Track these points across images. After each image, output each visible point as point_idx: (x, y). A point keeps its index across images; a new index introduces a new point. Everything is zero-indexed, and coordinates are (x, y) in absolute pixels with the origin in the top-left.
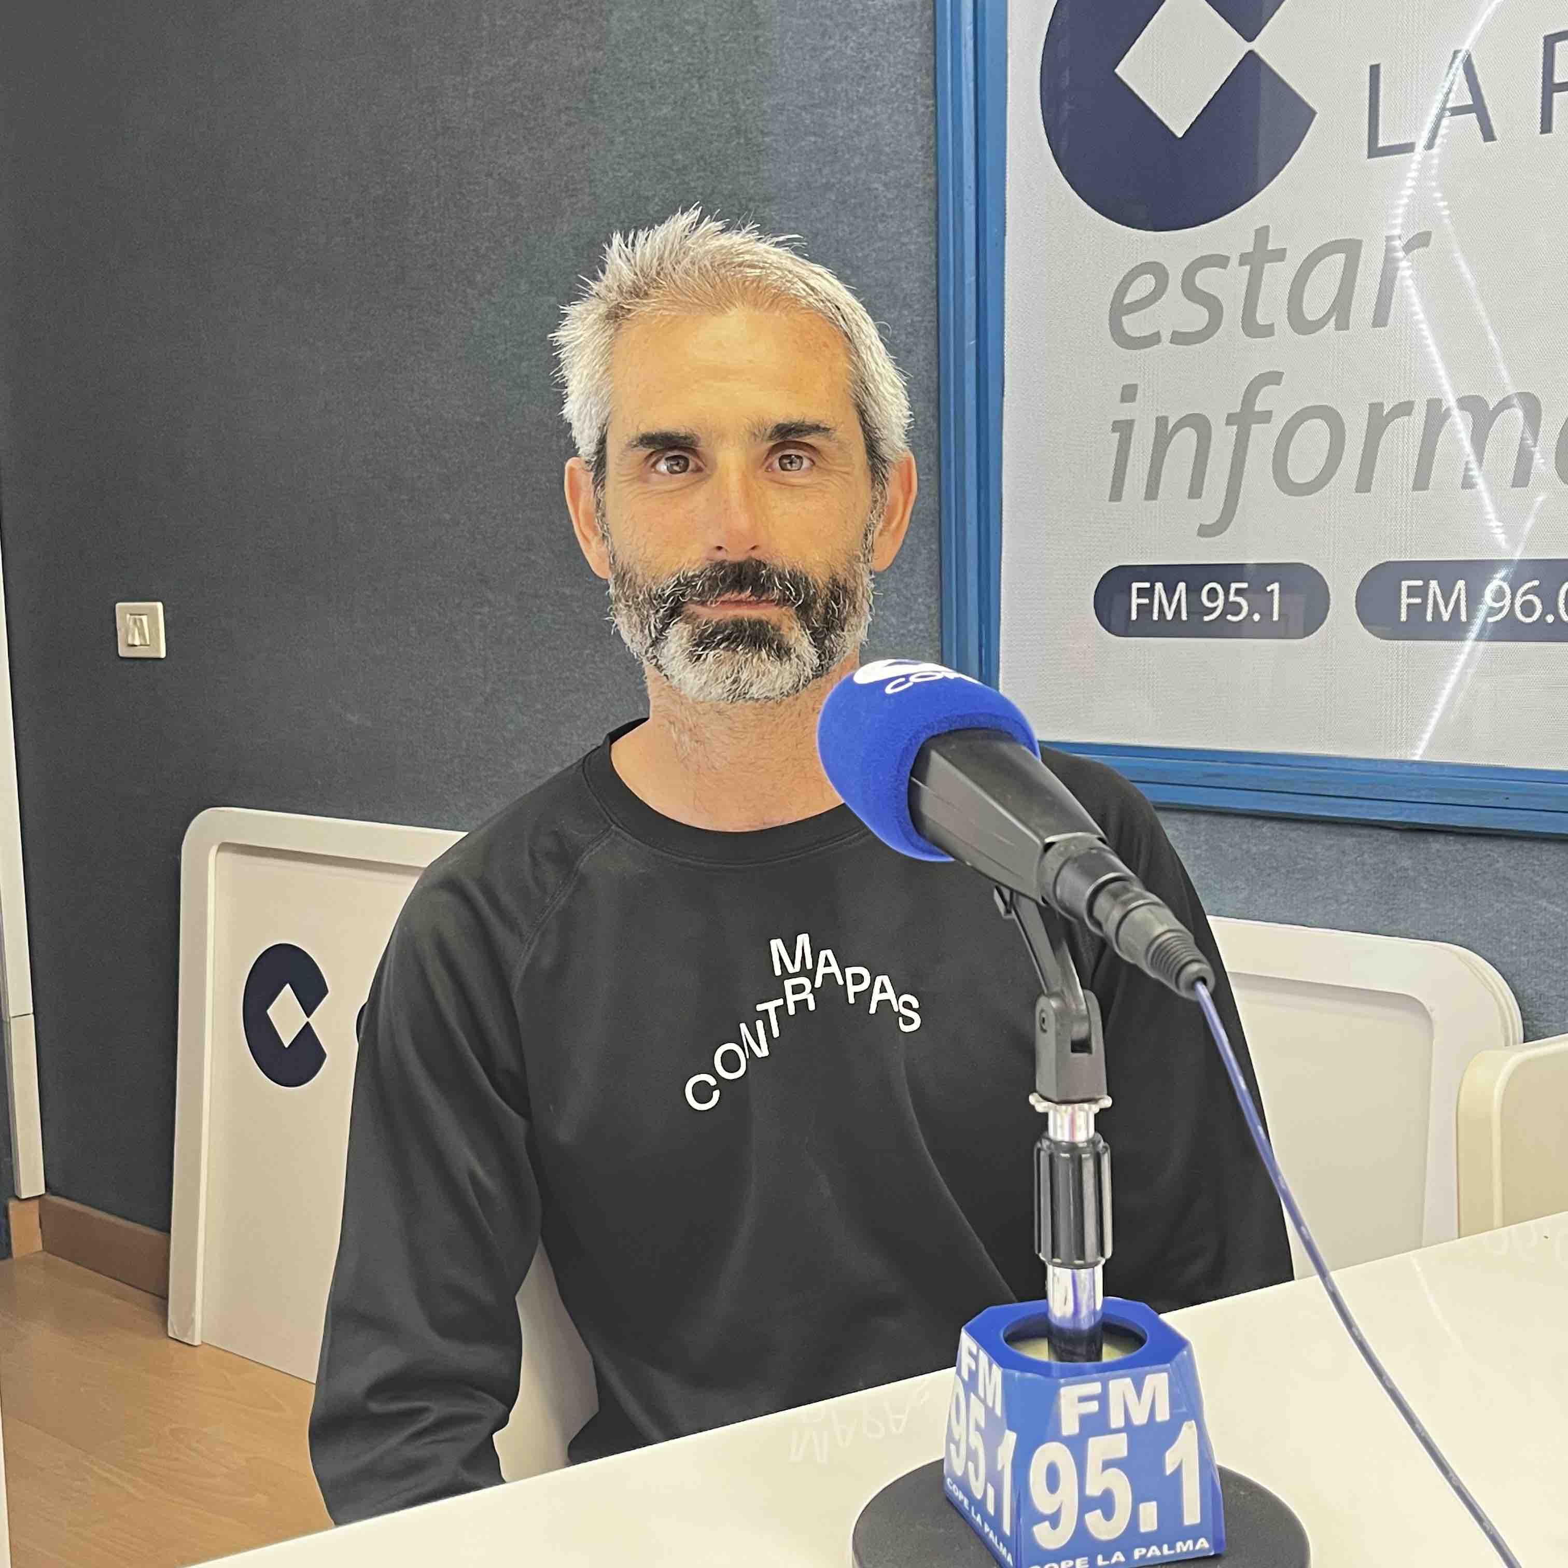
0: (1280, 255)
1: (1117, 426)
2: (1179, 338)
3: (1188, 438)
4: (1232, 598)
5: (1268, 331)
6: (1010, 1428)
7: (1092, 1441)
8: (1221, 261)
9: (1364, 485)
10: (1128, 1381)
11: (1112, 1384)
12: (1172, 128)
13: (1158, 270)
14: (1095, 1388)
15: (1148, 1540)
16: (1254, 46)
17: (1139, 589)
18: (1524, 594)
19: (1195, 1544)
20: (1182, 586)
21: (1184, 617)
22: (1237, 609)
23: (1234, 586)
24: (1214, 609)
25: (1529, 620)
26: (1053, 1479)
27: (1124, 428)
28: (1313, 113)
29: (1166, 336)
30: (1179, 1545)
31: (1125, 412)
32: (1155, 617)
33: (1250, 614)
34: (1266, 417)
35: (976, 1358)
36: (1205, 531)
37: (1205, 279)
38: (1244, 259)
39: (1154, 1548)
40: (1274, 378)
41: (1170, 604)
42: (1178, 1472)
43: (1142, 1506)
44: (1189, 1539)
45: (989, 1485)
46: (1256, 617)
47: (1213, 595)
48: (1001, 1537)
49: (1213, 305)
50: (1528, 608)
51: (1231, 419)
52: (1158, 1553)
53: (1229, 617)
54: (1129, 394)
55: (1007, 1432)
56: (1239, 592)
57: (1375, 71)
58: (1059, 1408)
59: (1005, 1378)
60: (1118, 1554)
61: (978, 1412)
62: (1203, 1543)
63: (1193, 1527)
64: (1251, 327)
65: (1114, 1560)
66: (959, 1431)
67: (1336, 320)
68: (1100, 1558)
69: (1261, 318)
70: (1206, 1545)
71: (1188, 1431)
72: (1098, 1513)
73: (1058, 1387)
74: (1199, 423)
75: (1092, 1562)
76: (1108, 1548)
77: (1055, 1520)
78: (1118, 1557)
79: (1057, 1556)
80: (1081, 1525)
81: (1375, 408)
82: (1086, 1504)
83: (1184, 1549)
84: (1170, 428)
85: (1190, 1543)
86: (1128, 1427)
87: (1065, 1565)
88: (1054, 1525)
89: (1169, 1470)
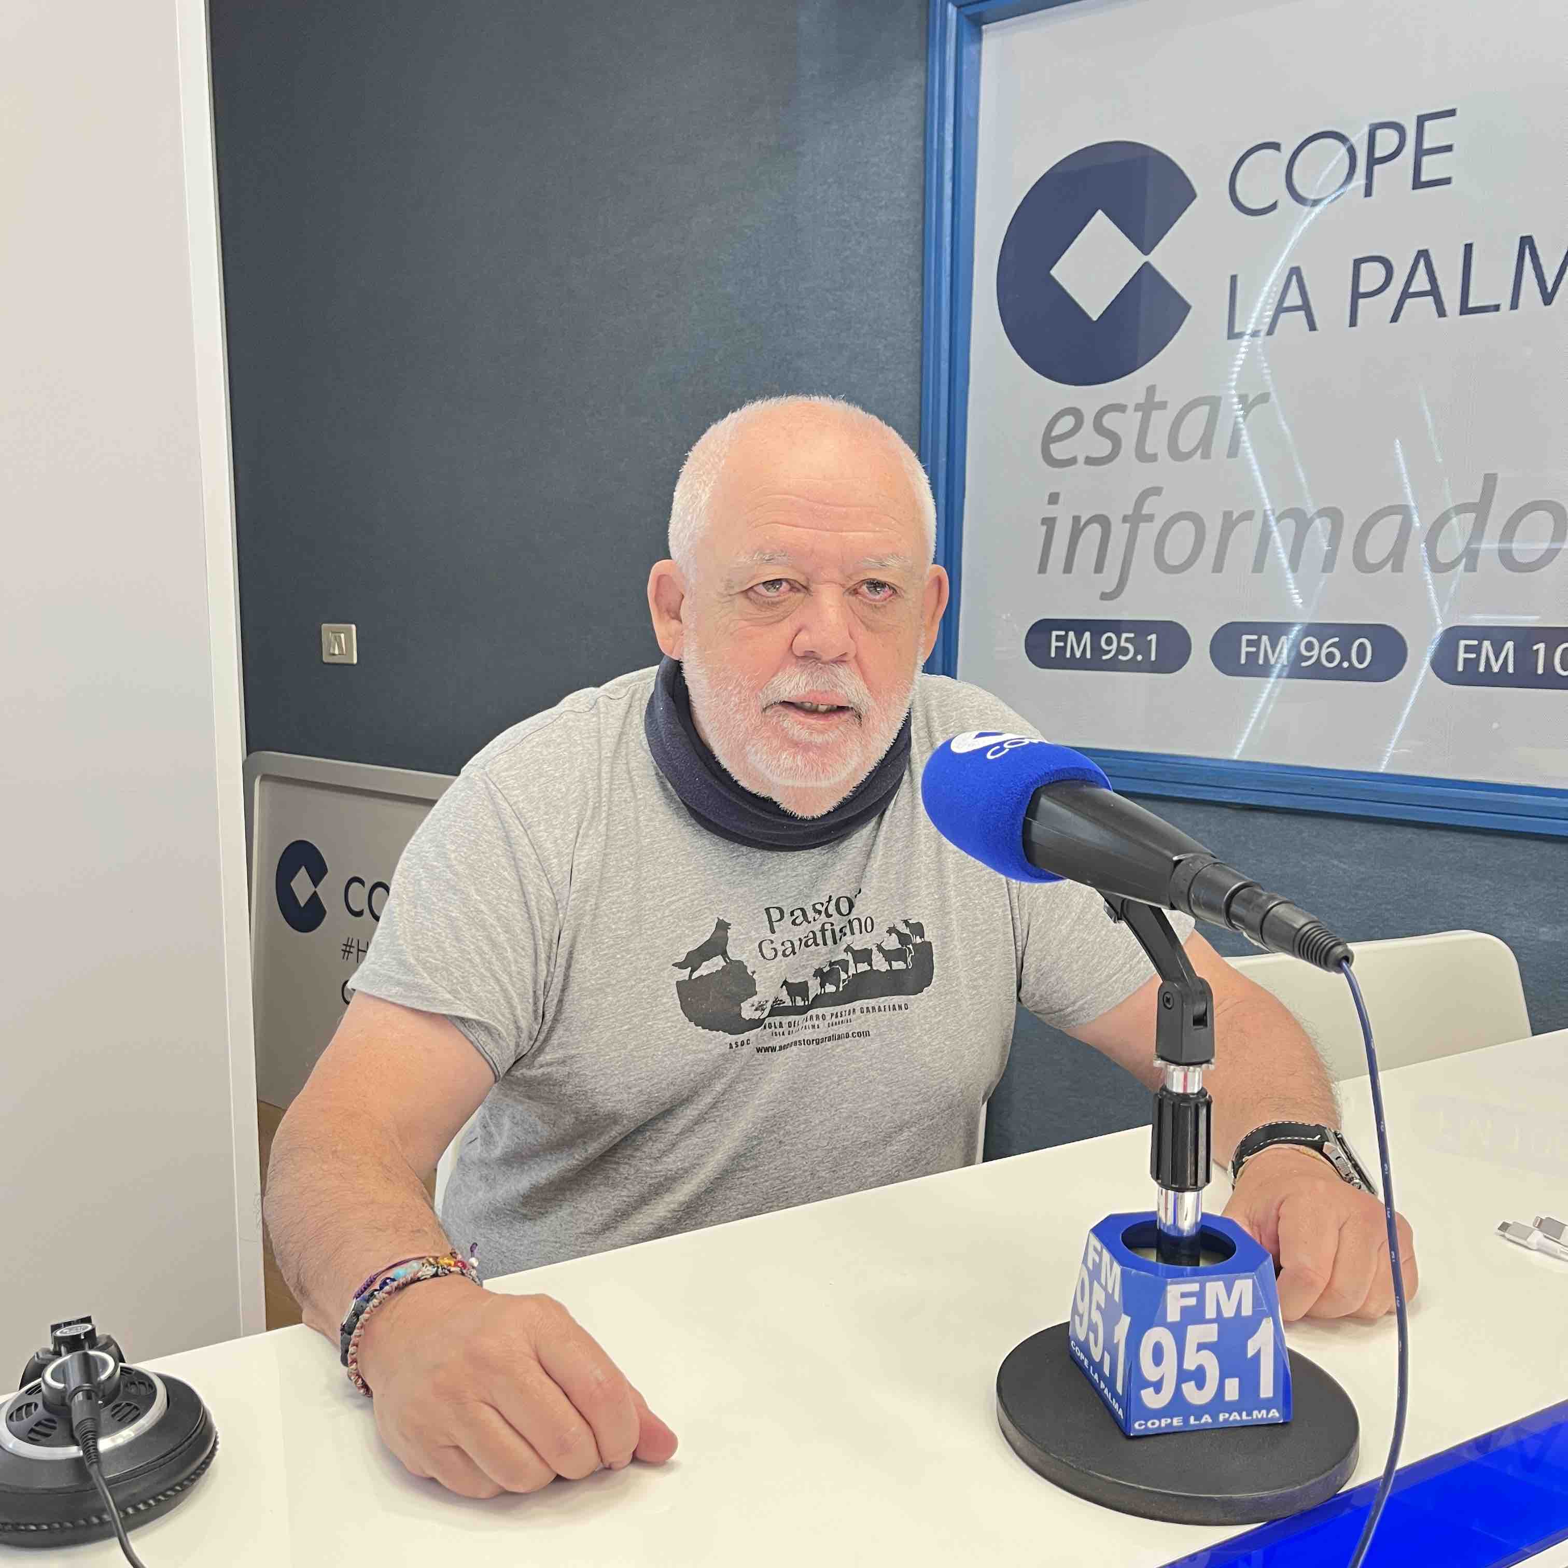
0: (1163, 405)
1: (1045, 521)
2: (1090, 461)
3: (1095, 530)
4: (1123, 644)
5: (1153, 458)
6: (1126, 1313)
7: (1190, 1328)
8: (1121, 408)
9: (1218, 567)
10: (1221, 1283)
11: (1209, 1285)
12: (1090, 315)
13: (1076, 413)
14: (1195, 1287)
15: (1231, 1407)
16: (1150, 258)
17: (1057, 636)
18: (1328, 647)
19: (1268, 1413)
20: (1087, 635)
21: (1088, 656)
22: (1125, 651)
23: (1124, 636)
24: (1110, 651)
25: (1331, 665)
26: (1158, 1355)
27: (1049, 523)
28: (1187, 308)
29: (1081, 459)
30: (1255, 1413)
31: (1052, 511)
32: (1068, 655)
33: (1136, 654)
34: (1150, 518)
35: (1100, 1255)
36: (1105, 596)
37: (1109, 421)
38: (1138, 407)
39: (1235, 1414)
40: (1156, 491)
41: (1079, 646)
42: (1257, 1355)
43: (1227, 1381)
44: (1263, 1408)
45: (1106, 1353)
46: (1139, 658)
47: (1109, 641)
48: (1114, 1394)
49: (1116, 440)
50: (1330, 657)
51: (1125, 519)
52: (1238, 1418)
53: (1120, 657)
54: (1054, 499)
55: (1124, 1316)
56: (1127, 640)
57: (1234, 278)
58: (1165, 1301)
59: (1123, 1273)
60: (1207, 1416)
61: (1099, 1296)
62: (1274, 1413)
63: (1268, 1400)
64: (1143, 456)
65: (1203, 1421)
66: (1083, 1307)
67: (1202, 452)
68: (1192, 1418)
69: (1149, 449)
70: (1277, 1415)
71: (1267, 1326)
72: (1192, 1384)
73: (1166, 1284)
74: (1103, 521)
75: (1186, 1421)
76: (1199, 1411)
77: (1158, 1386)
78: (1207, 1419)
79: (1158, 1414)
80: (1178, 1392)
81: (1227, 515)
82: (1183, 1376)
83: (1260, 1416)
84: (1082, 523)
85: (1264, 1412)
86: (1219, 1319)
87: (1164, 1422)
88: (1157, 1391)
89: (1250, 1354)
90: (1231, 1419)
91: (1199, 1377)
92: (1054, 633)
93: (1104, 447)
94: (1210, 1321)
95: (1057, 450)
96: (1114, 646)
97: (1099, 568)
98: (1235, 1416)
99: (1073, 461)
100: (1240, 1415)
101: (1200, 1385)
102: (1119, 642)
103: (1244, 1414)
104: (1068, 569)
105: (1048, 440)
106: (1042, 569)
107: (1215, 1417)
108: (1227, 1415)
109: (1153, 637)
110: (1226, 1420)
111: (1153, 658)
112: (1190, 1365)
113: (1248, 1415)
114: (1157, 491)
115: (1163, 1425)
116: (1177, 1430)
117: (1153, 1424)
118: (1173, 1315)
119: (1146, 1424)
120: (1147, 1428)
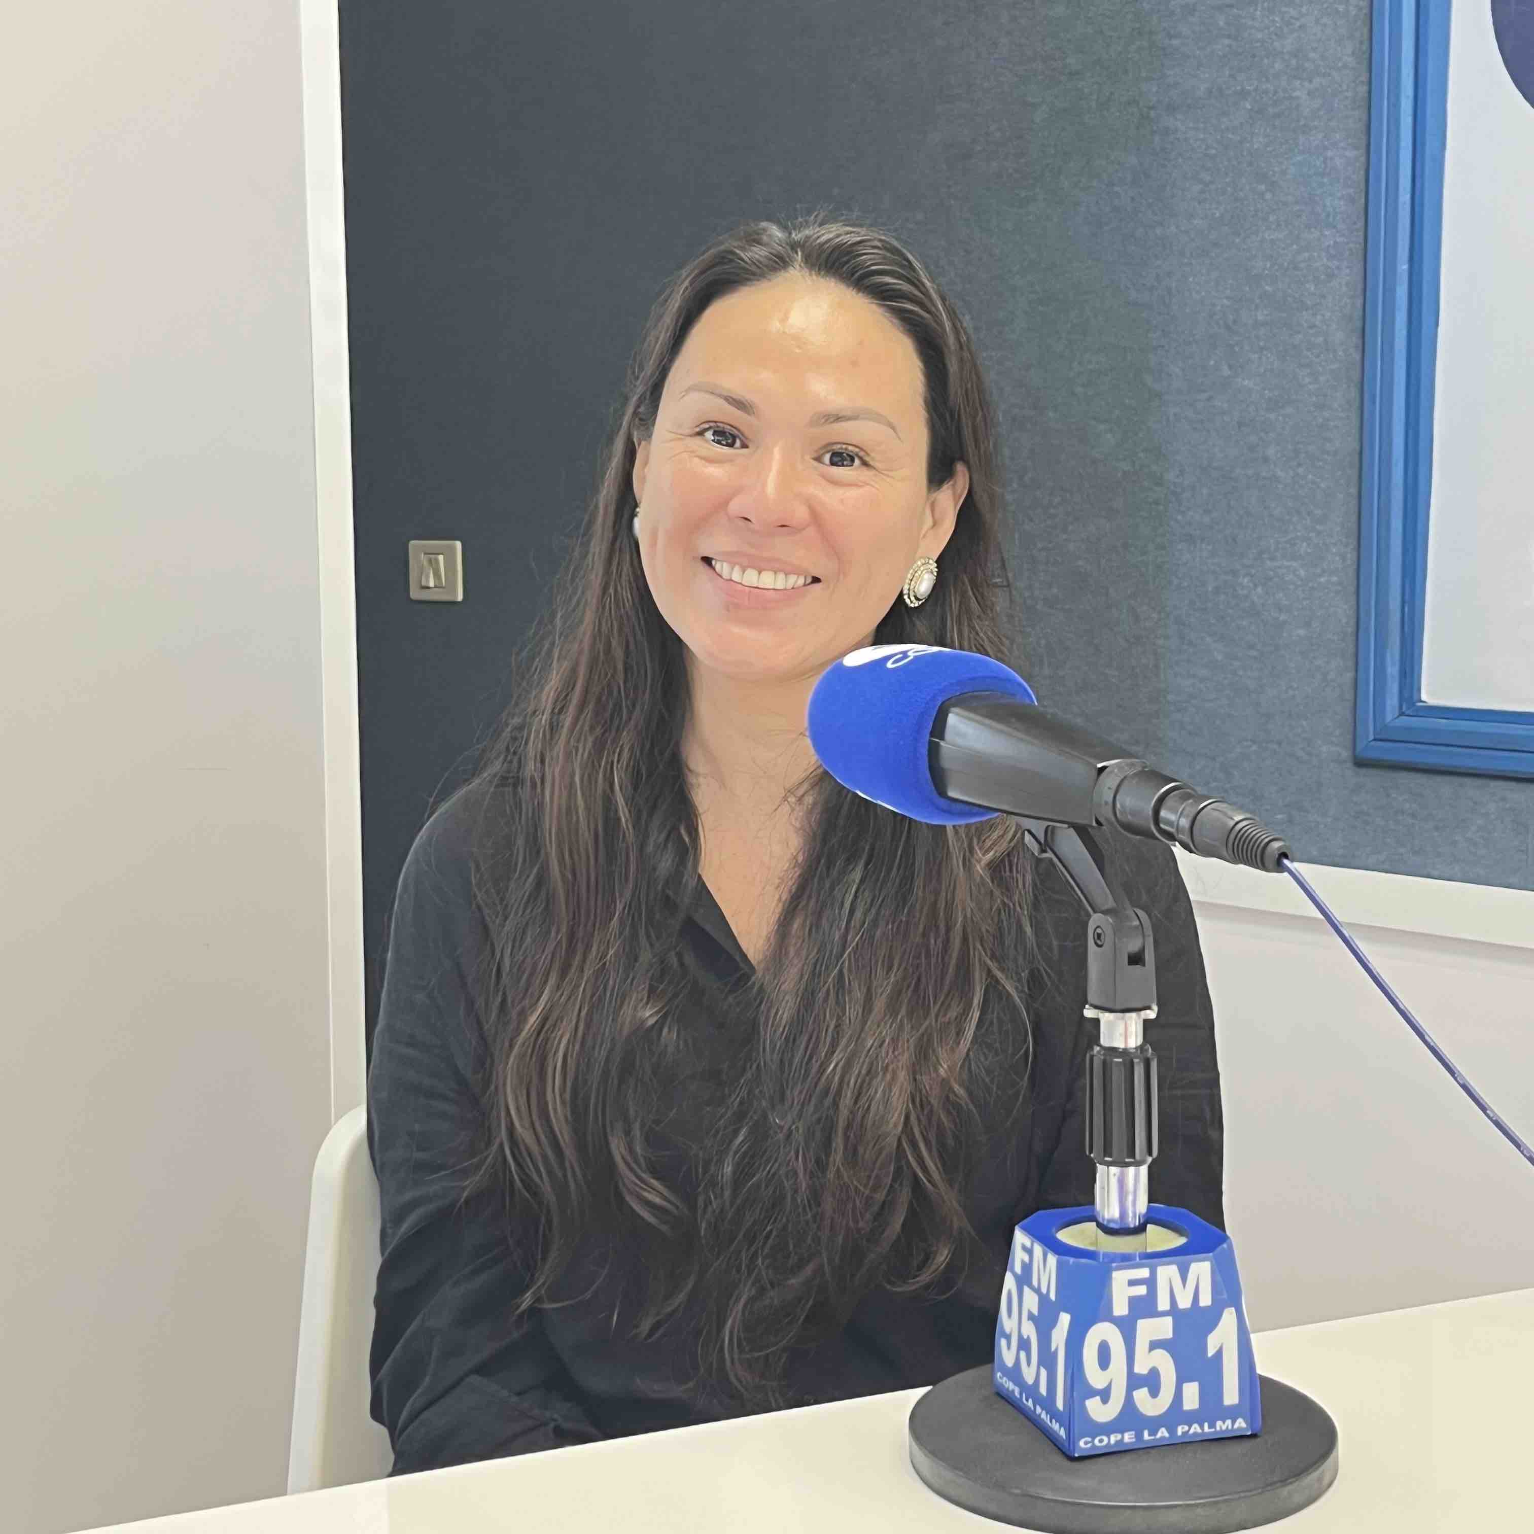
6: (1065, 1311)
7: (1140, 1322)
10: (1174, 1268)
11: (1160, 1270)
14: (1144, 1273)
15: (1190, 1418)
19: (1233, 1423)
26: (1104, 1357)
30: (1219, 1424)
35: (1031, 1252)
39: (1196, 1425)
43: (1185, 1386)
44: (1228, 1418)
45: (1042, 1369)
48: (1054, 1415)
52: (1199, 1431)
55: (1062, 1314)
59: (1059, 1264)
60: (1163, 1430)
62: (1241, 1423)
63: (1233, 1408)
65: (1159, 1435)
68: (1146, 1433)
70: (1244, 1425)
71: (1229, 1320)
72: (1145, 1391)
73: (1109, 1272)
75: (1139, 1436)
76: (1154, 1424)
77: (1105, 1395)
78: (1163, 1433)
79: (1107, 1429)
80: (1129, 1401)
82: (1134, 1381)
83: (1224, 1428)
85: (1229, 1422)
86: (1174, 1310)
87: (1114, 1438)
88: (1105, 1400)
89: (1211, 1353)
90: (1192, 1431)
91: (1152, 1381)
94: (1163, 1314)
101: (1154, 1392)
103: (1206, 1425)
108: (1186, 1428)
110: (1185, 1434)
112: (1141, 1368)
113: (1210, 1427)
115: (1113, 1442)
116: (1128, 1447)
117: (1100, 1441)
118: (1120, 1307)
119: (1093, 1441)
120: (1094, 1446)
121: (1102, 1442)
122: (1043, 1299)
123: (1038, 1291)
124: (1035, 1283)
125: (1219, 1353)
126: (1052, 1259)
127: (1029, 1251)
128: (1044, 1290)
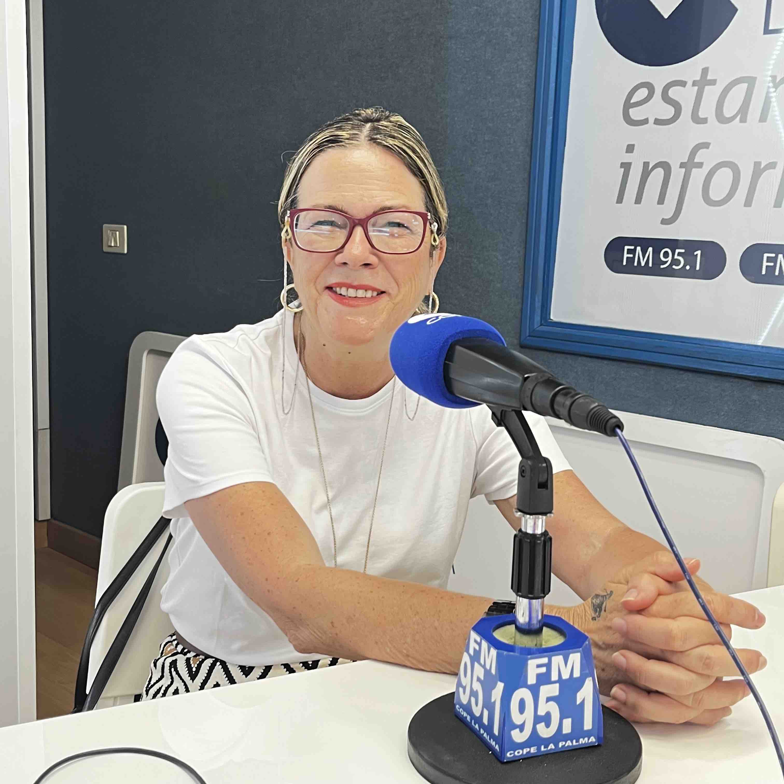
0: (713, 82)
1: (623, 165)
2: (658, 122)
3: (659, 173)
4: (676, 257)
5: (704, 121)
6: (501, 681)
7: (542, 687)
8: (683, 84)
9: (748, 203)
10: (561, 657)
11: (553, 658)
12: (662, 13)
13: (649, 86)
14: (545, 660)
15: (567, 737)
17: (628, 249)
19: (589, 740)
20: (650, 249)
21: (650, 265)
22: (677, 262)
24: (667, 262)
26: (522, 707)
27: (626, 166)
28: (735, 10)
29: (651, 121)
30: (581, 740)
31: (627, 158)
32: (636, 264)
33: (684, 266)
34: (700, 165)
36: (664, 222)
37: (673, 93)
38: (695, 83)
39: (569, 741)
41: (644, 258)
43: (564, 721)
44: (586, 737)
45: (485, 710)
46: (688, 267)
47: (666, 254)
48: (492, 736)
49: (677, 106)
51: (682, 165)
52: (571, 744)
53: (674, 267)
54: (630, 149)
55: (499, 683)
56: (679, 254)
58: (527, 670)
59: (499, 655)
62: (593, 739)
63: (588, 731)
64: (696, 119)
67: (741, 118)
68: (543, 747)
69: (701, 114)
71: (588, 684)
72: (543, 724)
73: (527, 660)
74: (665, 166)
75: (539, 749)
76: (546, 742)
77: (521, 728)
78: (552, 746)
79: (522, 746)
80: (534, 730)
81: (757, 164)
82: (537, 719)
83: (584, 742)
84: (650, 167)
85: (586, 739)
86: (560, 680)
87: (525, 751)
88: (522, 730)
89: (578, 702)
90: (566, 745)
91: (547, 719)
92: (626, 248)
93: (670, 112)
94: (555, 682)
95: (635, 114)
96: (670, 258)
97: (661, 201)
98: (569, 743)
99: (646, 121)
100: (572, 742)
101: (548, 725)
102: (673, 255)
103: (574, 741)
104: (638, 200)
105: (628, 105)
106: (620, 200)
107: (556, 745)
108: (564, 743)
109: (699, 253)
110: (563, 746)
111: (698, 268)
112: (541, 712)
113: (576, 742)
114: (706, 145)
115: (525, 753)
116: (533, 755)
117: (518, 753)
118: (532, 680)
119: (514, 753)
120: (514, 755)
121: (519, 753)
122: (487, 672)
123: (484, 666)
124: (482, 661)
125: (583, 703)
126: (494, 652)
127: (480, 644)
128: (488, 667)
